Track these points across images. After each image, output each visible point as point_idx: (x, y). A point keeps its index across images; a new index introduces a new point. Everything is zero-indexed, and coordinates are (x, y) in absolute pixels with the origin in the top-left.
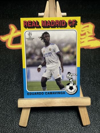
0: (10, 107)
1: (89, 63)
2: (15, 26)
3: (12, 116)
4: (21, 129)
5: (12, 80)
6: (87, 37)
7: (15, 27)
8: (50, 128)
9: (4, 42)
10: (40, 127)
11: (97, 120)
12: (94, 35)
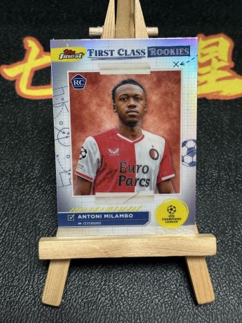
0: (26, 239)
1: (219, 135)
2: (38, 42)
3: (30, 262)
5: (31, 176)
8: (121, 291)
10: (98, 287)
11: (235, 272)
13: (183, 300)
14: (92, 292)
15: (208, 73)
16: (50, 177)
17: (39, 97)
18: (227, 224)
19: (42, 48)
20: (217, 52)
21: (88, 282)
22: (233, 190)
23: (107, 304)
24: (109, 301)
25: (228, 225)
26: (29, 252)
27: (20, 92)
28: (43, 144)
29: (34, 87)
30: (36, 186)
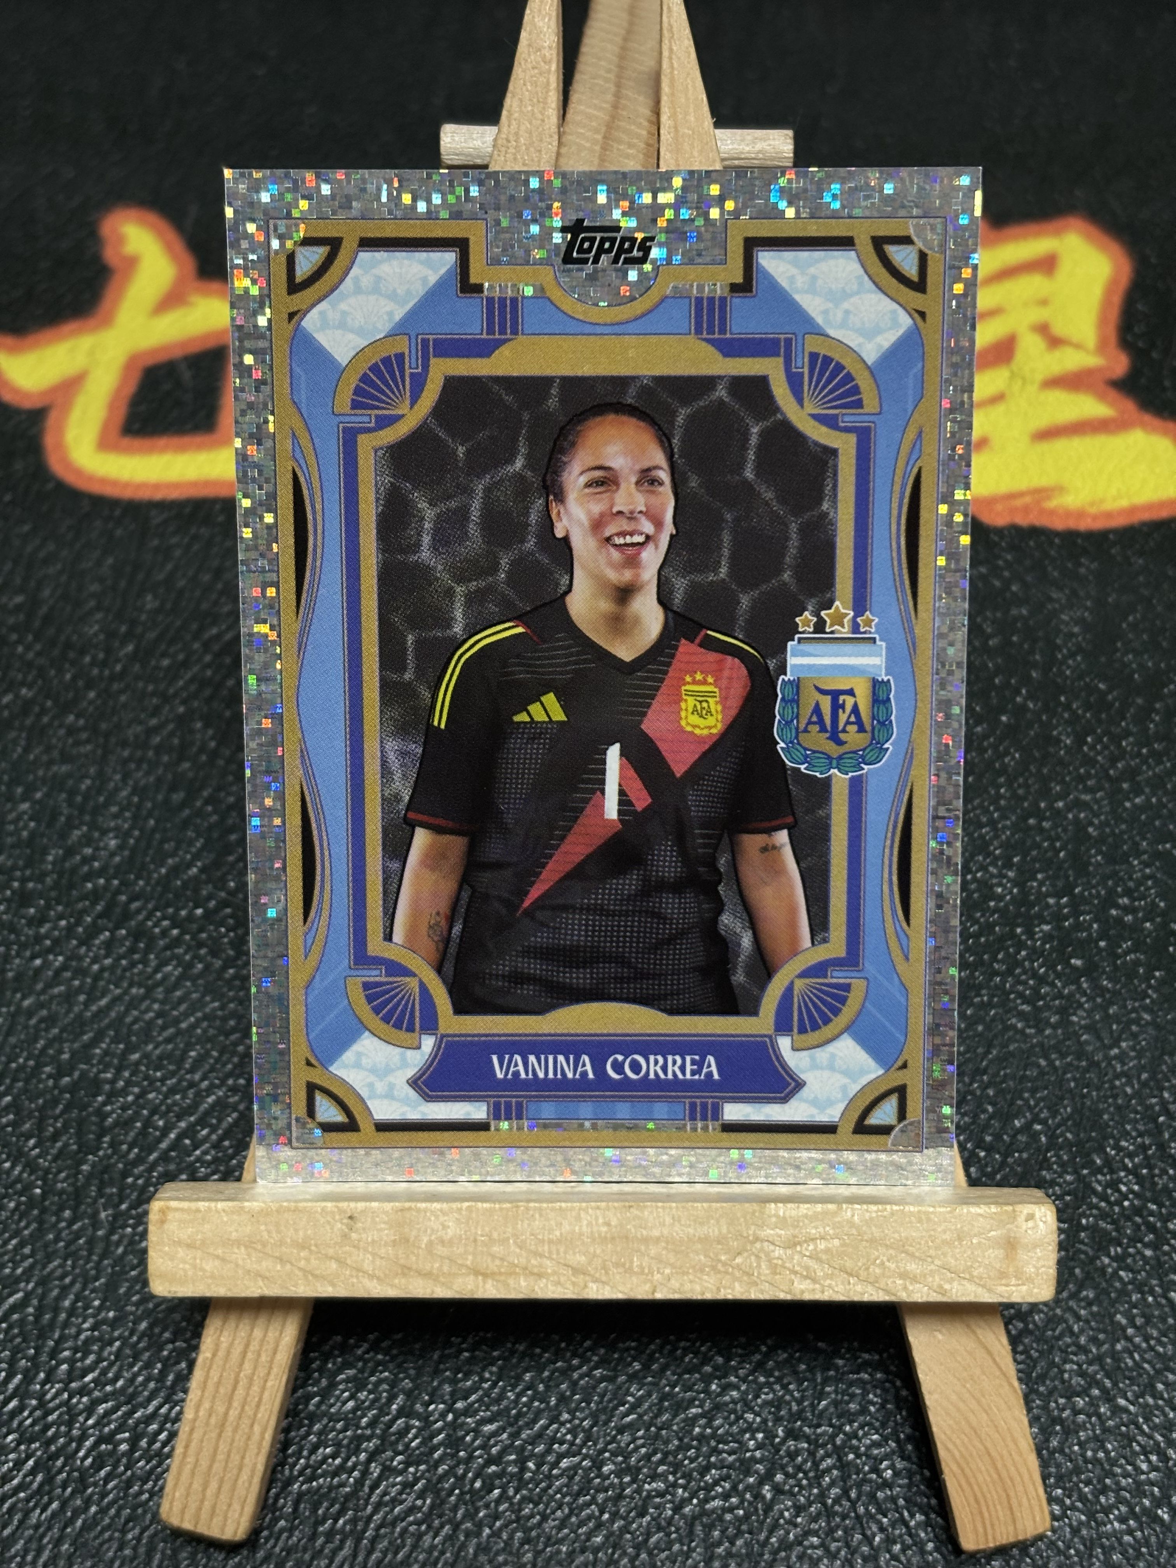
0: (31, 1166)
1: (1030, 696)
2: (172, 235)
3: (43, 1282)
4: (134, 1443)
5: (86, 860)
6: (1032, 389)
7: (169, 248)
8: (484, 1447)
9: (27, 404)
10: (372, 1424)
11: (1077, 1381)
12: (1121, 364)
13: (799, 1509)
14: (338, 1444)
15: (998, 398)
16: (175, 871)
17: (157, 486)
18: (1052, 1137)
19: (190, 263)
20: (1044, 302)
21: (325, 1394)
22: (1090, 970)
23: (412, 1510)
24: (421, 1495)
25: (1052, 1144)
26: (41, 1231)
27: (68, 464)
28: (156, 712)
29: (137, 442)
30: (105, 914)
